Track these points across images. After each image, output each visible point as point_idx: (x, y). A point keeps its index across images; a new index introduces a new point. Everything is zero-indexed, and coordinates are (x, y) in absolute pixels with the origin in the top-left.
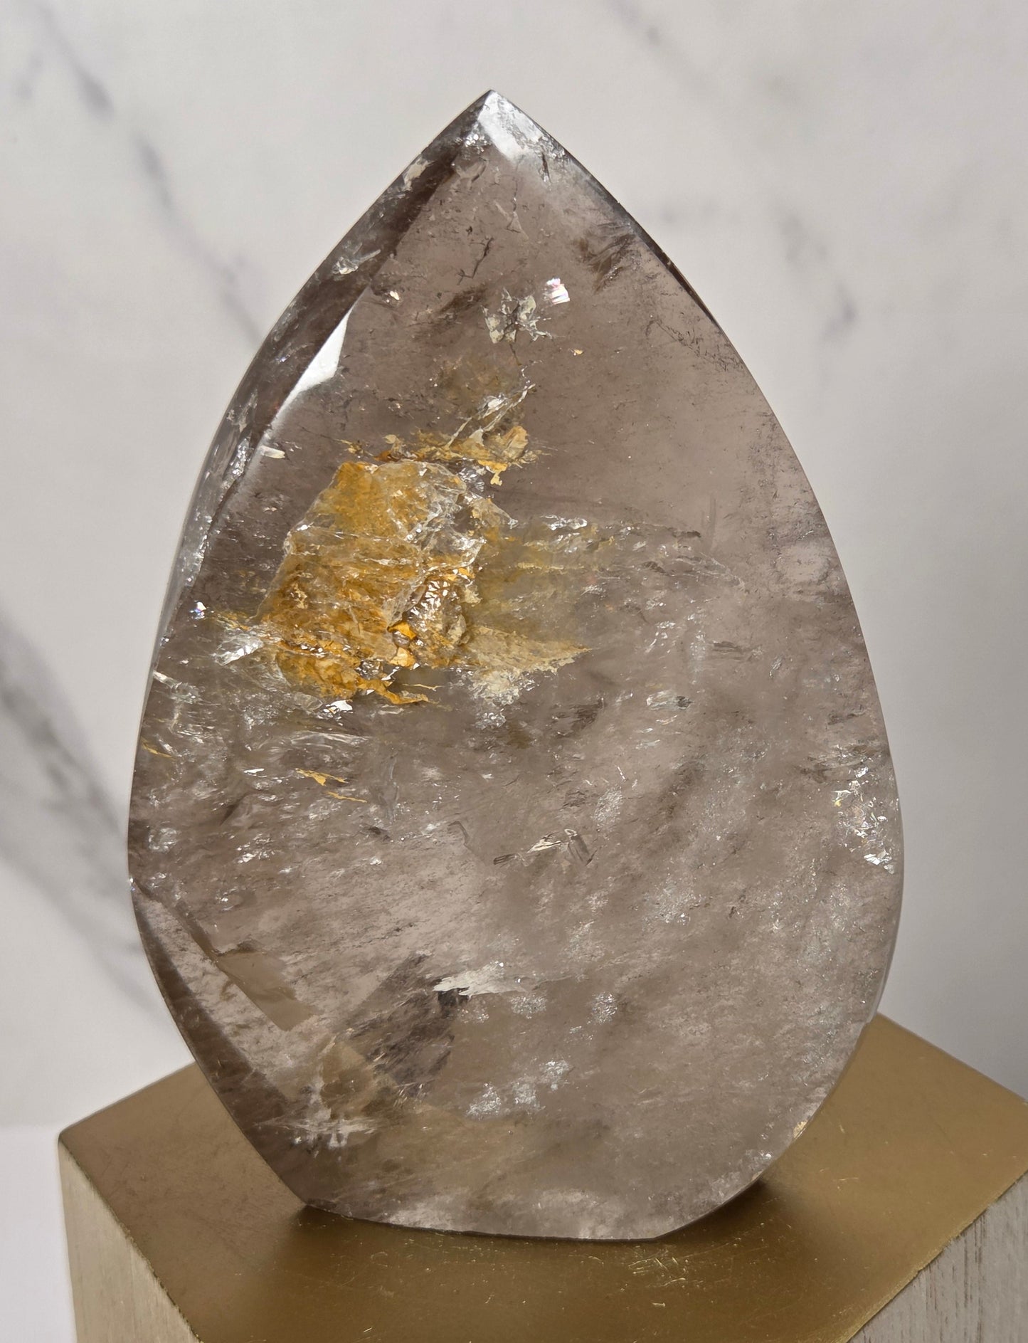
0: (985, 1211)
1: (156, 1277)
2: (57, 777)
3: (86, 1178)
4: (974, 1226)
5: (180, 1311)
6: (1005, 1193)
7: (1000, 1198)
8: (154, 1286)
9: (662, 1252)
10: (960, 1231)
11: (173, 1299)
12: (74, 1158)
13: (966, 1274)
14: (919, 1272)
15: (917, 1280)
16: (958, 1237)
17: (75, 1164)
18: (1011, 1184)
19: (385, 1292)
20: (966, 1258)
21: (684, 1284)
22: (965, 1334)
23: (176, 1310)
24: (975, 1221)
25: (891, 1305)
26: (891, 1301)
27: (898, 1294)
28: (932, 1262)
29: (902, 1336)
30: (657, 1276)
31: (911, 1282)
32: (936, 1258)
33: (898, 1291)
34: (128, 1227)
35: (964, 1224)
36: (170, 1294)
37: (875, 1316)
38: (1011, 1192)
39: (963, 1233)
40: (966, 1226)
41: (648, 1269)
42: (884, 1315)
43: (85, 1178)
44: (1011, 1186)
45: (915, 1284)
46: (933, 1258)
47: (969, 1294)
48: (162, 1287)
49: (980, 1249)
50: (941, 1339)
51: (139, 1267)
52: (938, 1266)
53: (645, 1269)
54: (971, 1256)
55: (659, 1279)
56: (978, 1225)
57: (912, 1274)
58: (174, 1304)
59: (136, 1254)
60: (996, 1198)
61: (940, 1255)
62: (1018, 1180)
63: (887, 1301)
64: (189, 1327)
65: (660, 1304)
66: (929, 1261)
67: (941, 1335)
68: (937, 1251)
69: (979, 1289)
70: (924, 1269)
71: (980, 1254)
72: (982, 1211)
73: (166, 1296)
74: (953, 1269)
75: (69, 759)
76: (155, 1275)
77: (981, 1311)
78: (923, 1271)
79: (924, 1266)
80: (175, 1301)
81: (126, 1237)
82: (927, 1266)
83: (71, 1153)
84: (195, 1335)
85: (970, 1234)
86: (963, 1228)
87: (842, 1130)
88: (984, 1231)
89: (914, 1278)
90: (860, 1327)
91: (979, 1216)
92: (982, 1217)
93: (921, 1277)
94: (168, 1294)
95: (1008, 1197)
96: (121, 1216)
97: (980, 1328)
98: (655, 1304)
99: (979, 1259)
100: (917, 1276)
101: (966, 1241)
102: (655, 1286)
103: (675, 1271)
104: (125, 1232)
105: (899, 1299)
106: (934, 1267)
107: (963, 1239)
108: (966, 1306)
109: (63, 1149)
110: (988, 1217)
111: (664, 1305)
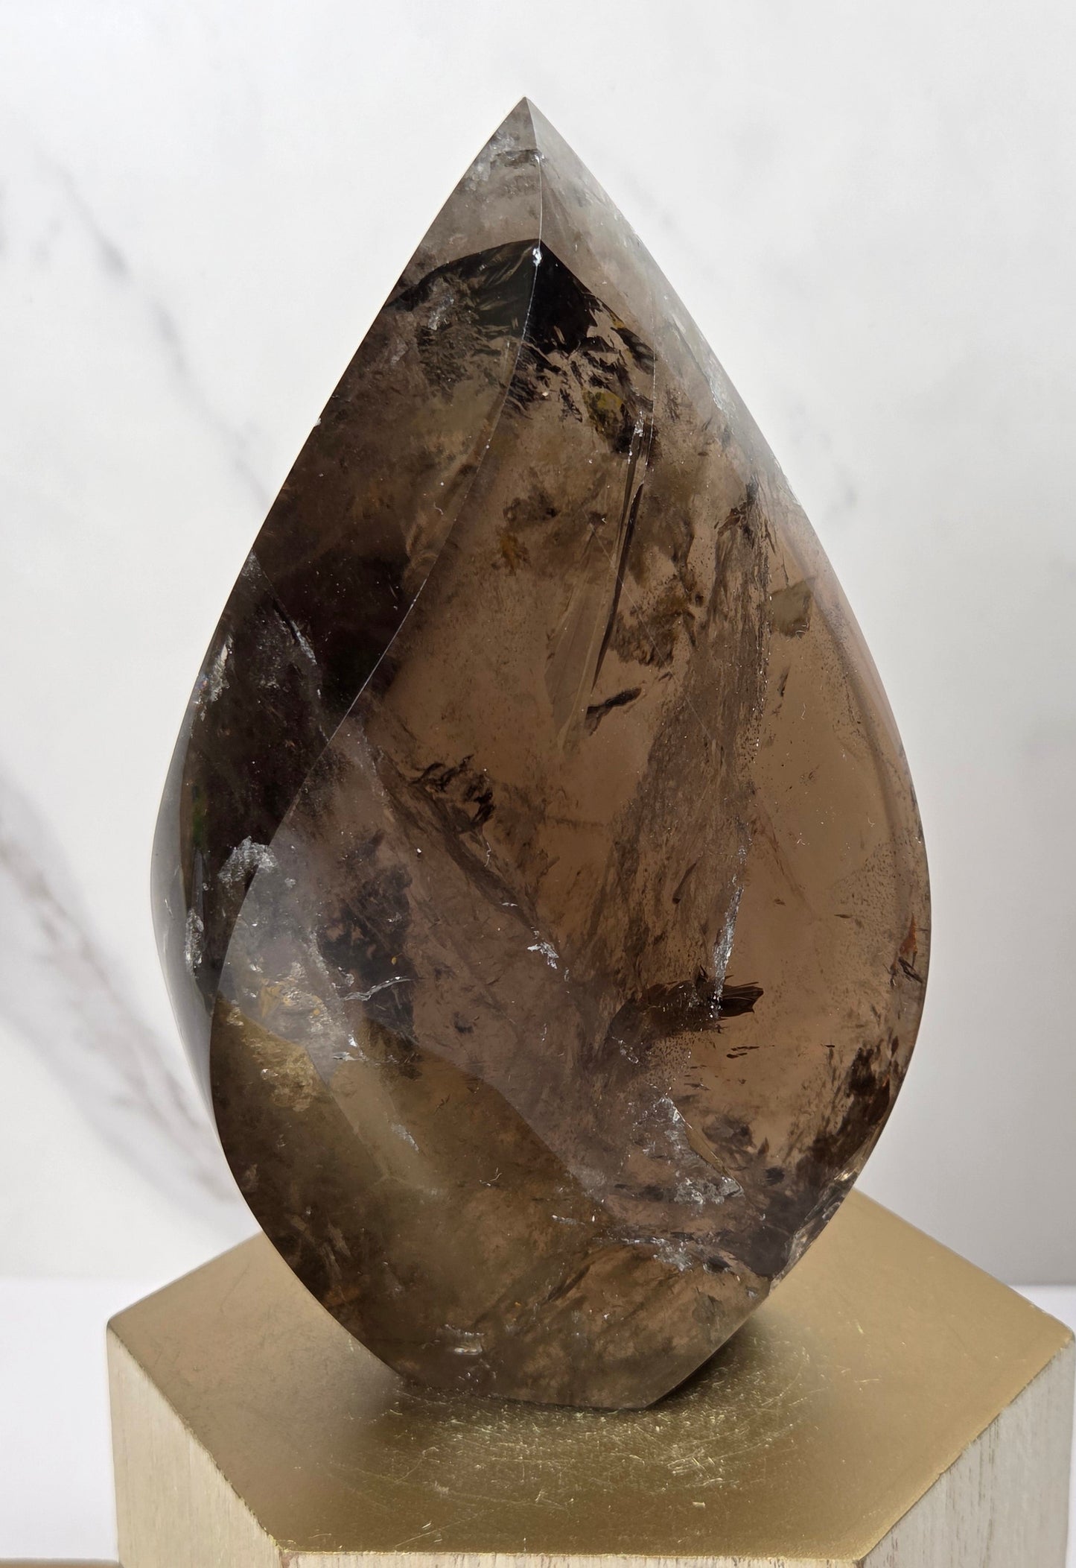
0: (999, 1415)
1: (219, 1469)
2: (49, 929)
3: (140, 1368)
4: (989, 1429)
5: (246, 1504)
6: (1016, 1398)
7: (1012, 1402)
8: (218, 1478)
9: (699, 1452)
10: (977, 1434)
11: (238, 1491)
12: (126, 1346)
13: (981, 1474)
14: (941, 1474)
15: (939, 1482)
16: (975, 1441)
17: (127, 1352)
18: (1022, 1388)
19: (439, 1488)
20: (981, 1460)
21: (722, 1484)
22: (978, 1530)
23: (242, 1502)
24: (990, 1425)
25: (915, 1507)
26: (916, 1503)
27: (922, 1496)
28: (952, 1465)
29: (925, 1536)
30: (696, 1476)
31: (934, 1484)
32: (956, 1461)
33: (923, 1493)
34: (187, 1419)
35: (981, 1427)
36: (235, 1487)
37: (901, 1518)
38: (1022, 1396)
39: (979, 1437)
40: (982, 1430)
41: (686, 1468)
42: (910, 1517)
43: (138, 1367)
44: (1022, 1391)
45: (938, 1486)
46: (952, 1462)
47: (982, 1493)
48: (226, 1480)
49: (993, 1451)
50: (957, 1536)
51: (199, 1458)
52: (957, 1469)
53: (683, 1469)
54: (986, 1458)
55: (697, 1479)
56: (993, 1429)
57: (935, 1476)
58: (240, 1497)
59: (197, 1446)
60: (1009, 1402)
61: (959, 1457)
62: (1028, 1384)
63: (913, 1503)
64: (256, 1520)
65: (700, 1504)
66: (950, 1465)
67: (958, 1532)
68: (956, 1455)
69: (992, 1488)
70: (945, 1472)
71: (993, 1456)
72: (996, 1415)
73: (231, 1489)
74: (970, 1470)
75: (61, 912)
76: (218, 1467)
77: (993, 1509)
78: (944, 1474)
79: (945, 1469)
80: (240, 1494)
81: (185, 1429)
82: (947, 1470)
83: (122, 1341)
84: (263, 1528)
85: (986, 1437)
86: (979, 1432)
87: (861, 1331)
88: (997, 1434)
89: (937, 1481)
90: (889, 1528)
91: (993, 1421)
92: (996, 1421)
93: (942, 1479)
94: (232, 1487)
95: (1019, 1401)
96: (178, 1407)
97: (991, 1524)
98: (696, 1503)
99: (992, 1460)
100: (939, 1478)
101: (981, 1444)
102: (694, 1486)
103: (711, 1471)
104: (184, 1423)
105: (924, 1503)
106: (954, 1470)
107: (978, 1442)
108: (979, 1505)
109: (113, 1336)
110: (1002, 1421)
111: (703, 1504)
